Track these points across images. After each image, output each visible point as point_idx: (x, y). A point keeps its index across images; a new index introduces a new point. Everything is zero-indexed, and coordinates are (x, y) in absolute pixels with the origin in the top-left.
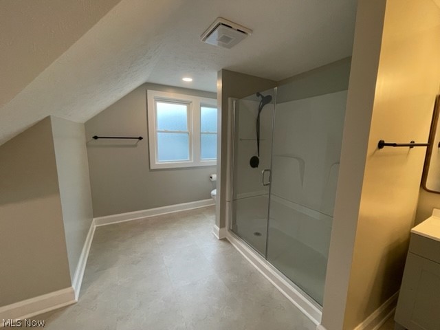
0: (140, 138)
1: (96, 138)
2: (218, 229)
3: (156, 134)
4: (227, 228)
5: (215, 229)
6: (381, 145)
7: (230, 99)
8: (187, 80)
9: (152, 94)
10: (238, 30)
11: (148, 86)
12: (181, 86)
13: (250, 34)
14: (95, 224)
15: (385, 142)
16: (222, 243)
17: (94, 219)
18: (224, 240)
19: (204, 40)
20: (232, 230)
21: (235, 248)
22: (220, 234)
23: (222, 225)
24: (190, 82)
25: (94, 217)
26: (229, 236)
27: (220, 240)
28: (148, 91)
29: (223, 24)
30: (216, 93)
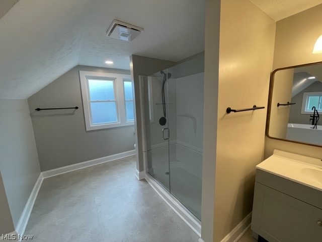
0: (77, 108)
1: (38, 110)
2: (138, 172)
3: (90, 104)
4: (145, 171)
5: (136, 173)
6: (229, 110)
7: (140, 76)
8: (109, 63)
9: (83, 74)
10: (132, 29)
11: (79, 68)
12: (106, 67)
13: (142, 31)
14: (42, 177)
15: (232, 109)
16: (142, 183)
17: (42, 173)
18: (143, 180)
19: (109, 35)
20: (148, 173)
21: (150, 186)
22: (140, 176)
23: (141, 169)
24: (111, 64)
25: (42, 171)
26: (146, 177)
27: (140, 180)
28: (80, 71)
29: (119, 25)
30: (130, 71)
